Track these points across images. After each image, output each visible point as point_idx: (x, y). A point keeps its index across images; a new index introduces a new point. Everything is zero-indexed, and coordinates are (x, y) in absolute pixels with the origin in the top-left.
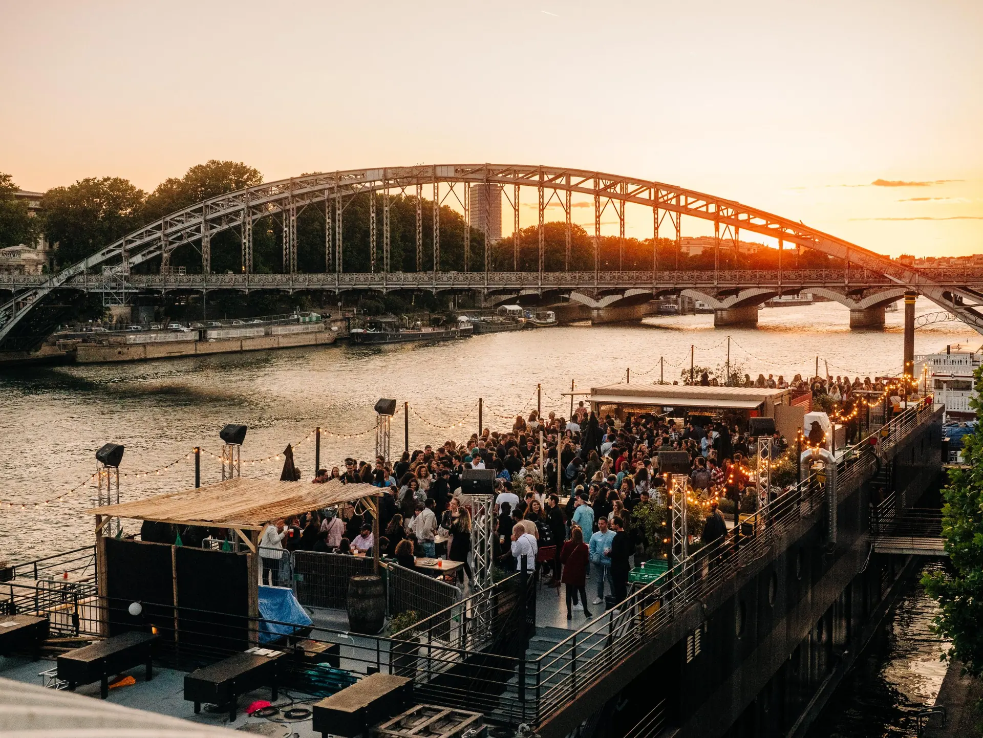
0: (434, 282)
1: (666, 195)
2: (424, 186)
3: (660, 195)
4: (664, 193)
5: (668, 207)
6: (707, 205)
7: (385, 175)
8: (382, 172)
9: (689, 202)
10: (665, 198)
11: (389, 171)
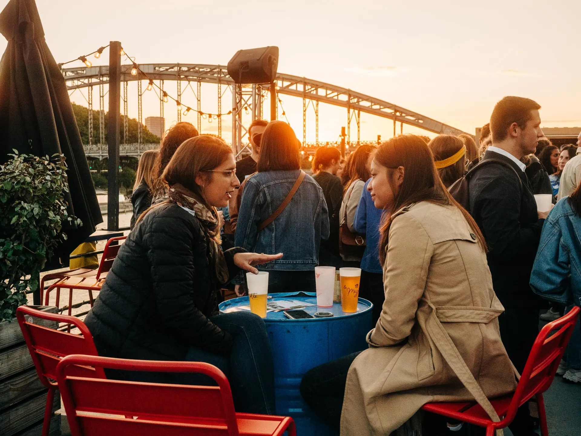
0: (139, 151)
1: (310, 89)
2: (129, 82)
3: (307, 89)
4: (309, 87)
5: (312, 97)
6: (338, 95)
7: (100, 71)
8: (98, 69)
9: (328, 94)
10: (310, 90)
11: (103, 68)
